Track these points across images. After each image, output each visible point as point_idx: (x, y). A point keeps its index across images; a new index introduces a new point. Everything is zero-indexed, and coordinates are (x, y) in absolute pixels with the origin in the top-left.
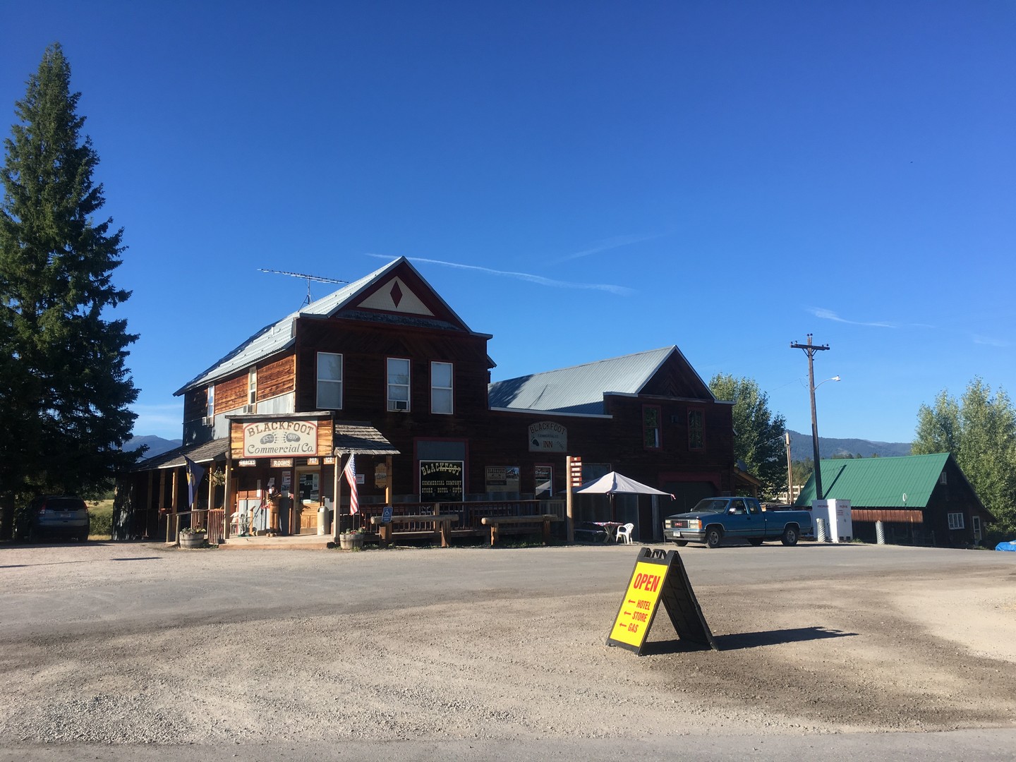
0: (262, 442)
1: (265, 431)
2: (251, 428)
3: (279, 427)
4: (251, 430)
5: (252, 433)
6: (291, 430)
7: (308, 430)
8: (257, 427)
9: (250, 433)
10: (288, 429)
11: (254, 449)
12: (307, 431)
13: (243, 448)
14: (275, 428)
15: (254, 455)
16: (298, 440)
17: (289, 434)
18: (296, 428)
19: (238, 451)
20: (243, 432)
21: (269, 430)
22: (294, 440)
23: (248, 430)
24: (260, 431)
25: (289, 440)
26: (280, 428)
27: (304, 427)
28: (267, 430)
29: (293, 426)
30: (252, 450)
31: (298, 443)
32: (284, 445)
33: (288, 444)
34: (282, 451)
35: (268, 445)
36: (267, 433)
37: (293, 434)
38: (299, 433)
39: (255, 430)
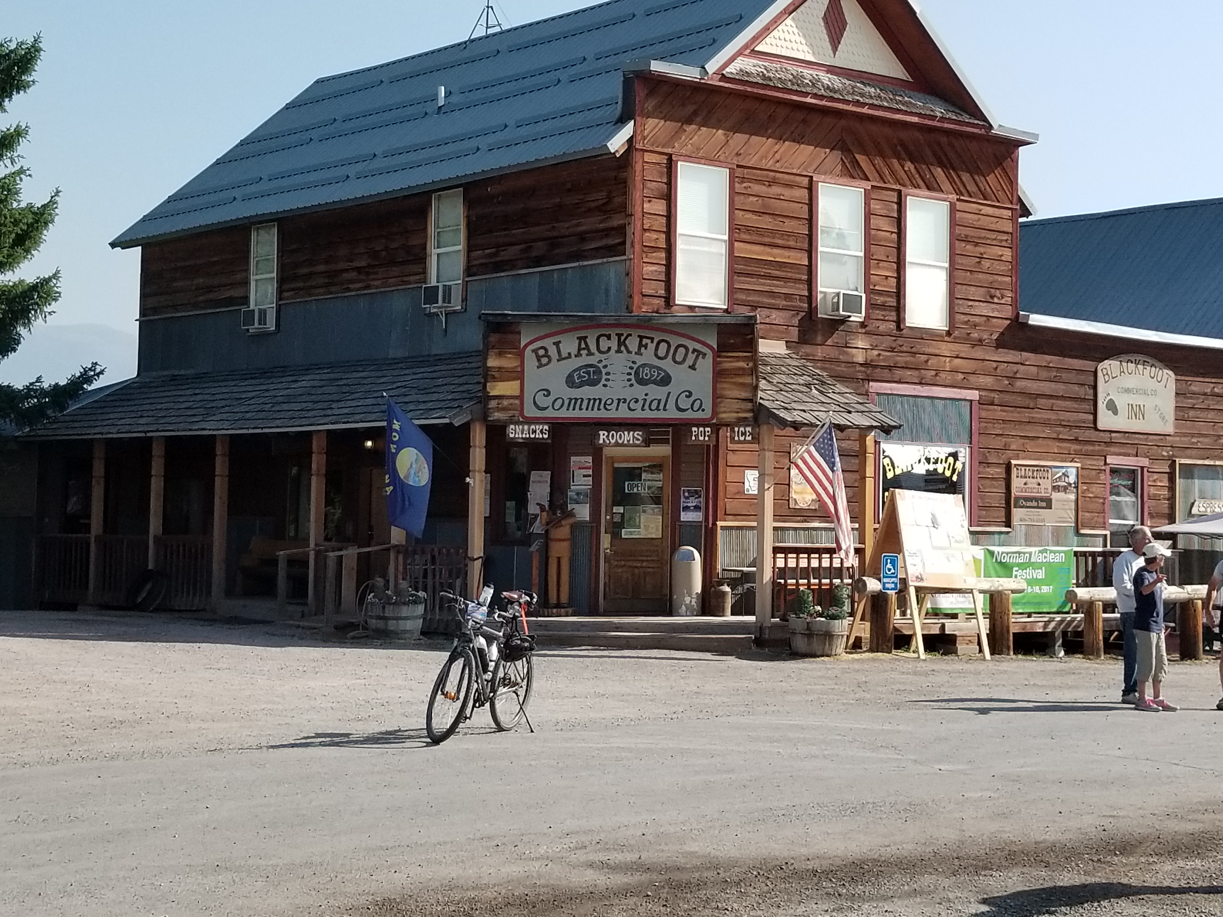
0: (570, 382)
1: (578, 355)
2: (542, 348)
3: (615, 347)
4: (541, 352)
5: (544, 360)
6: (648, 356)
7: (691, 357)
8: (557, 344)
9: (539, 358)
10: (639, 353)
11: (551, 399)
12: (690, 361)
13: (521, 397)
14: (603, 348)
15: (550, 413)
16: (666, 380)
17: (644, 365)
18: (662, 352)
19: (505, 403)
20: (521, 355)
21: (590, 354)
22: (655, 382)
23: (535, 351)
24: (564, 354)
25: (642, 382)
26: (619, 351)
27: (682, 350)
28: (584, 352)
29: (652, 346)
30: (542, 401)
31: (666, 389)
32: (628, 394)
33: (639, 391)
34: (623, 407)
35: (587, 392)
36: (585, 360)
37: (651, 367)
38: (667, 365)
39: (553, 351)
